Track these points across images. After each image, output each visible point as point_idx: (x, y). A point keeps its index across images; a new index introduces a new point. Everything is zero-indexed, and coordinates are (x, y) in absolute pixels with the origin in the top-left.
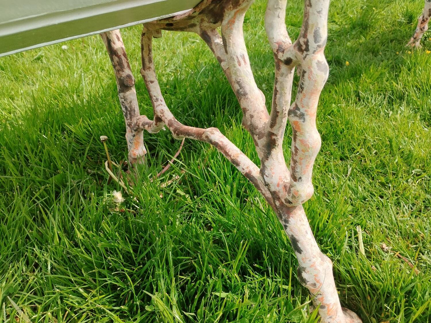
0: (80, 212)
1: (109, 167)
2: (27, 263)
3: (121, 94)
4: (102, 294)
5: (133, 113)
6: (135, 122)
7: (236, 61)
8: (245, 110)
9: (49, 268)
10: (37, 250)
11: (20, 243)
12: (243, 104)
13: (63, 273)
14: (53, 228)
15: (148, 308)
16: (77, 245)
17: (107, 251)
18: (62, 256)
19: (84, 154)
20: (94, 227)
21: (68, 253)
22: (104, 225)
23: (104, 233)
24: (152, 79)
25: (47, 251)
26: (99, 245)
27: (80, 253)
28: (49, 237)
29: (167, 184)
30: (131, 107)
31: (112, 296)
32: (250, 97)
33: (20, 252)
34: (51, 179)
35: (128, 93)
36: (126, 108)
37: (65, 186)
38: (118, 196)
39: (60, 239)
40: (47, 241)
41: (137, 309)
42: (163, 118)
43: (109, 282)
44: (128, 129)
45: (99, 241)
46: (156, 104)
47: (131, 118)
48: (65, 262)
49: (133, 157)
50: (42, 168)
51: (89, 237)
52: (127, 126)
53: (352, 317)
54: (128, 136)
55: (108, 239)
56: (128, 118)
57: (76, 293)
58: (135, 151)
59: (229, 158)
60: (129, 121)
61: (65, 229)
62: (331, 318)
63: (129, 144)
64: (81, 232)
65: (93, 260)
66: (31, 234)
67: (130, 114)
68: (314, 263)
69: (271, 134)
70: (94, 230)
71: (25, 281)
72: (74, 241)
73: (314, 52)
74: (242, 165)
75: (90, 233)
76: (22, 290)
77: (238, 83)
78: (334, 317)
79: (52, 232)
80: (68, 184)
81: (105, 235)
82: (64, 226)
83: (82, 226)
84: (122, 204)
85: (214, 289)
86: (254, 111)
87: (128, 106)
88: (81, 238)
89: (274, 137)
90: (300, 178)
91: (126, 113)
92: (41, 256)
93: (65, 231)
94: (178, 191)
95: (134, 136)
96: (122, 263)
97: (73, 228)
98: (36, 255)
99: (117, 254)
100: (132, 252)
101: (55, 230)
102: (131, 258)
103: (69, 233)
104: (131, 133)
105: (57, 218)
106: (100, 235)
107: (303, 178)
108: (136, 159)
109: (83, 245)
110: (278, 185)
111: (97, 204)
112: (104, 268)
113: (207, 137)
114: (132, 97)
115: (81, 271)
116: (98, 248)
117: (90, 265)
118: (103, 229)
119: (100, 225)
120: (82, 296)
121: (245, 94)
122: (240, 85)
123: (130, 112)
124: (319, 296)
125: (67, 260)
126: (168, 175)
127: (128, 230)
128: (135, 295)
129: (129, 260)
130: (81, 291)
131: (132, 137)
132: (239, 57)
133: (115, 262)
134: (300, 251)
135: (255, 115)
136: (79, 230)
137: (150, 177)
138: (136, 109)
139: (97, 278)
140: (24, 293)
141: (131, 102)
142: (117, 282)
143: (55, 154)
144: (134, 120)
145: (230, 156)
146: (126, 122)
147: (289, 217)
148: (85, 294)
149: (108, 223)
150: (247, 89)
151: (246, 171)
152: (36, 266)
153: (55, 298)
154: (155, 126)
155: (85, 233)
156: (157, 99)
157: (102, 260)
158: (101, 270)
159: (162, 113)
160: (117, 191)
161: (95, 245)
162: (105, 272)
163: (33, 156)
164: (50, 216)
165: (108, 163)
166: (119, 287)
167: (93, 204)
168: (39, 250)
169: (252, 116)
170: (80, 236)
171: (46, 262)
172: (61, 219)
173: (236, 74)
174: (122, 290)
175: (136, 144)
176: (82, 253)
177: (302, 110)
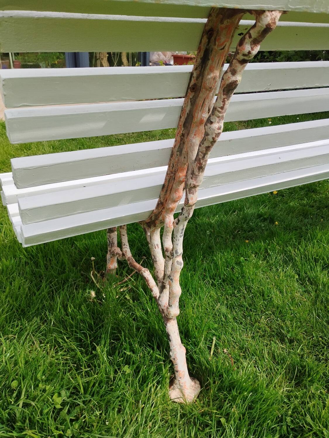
0: (72, 298)
1: (93, 274)
2: (41, 319)
3: (108, 234)
4: (75, 342)
5: (113, 245)
6: (113, 250)
7: (154, 246)
8: (155, 268)
9: (52, 323)
10: (47, 313)
11: (40, 308)
12: (155, 265)
13: (58, 328)
14: (58, 303)
15: (93, 352)
16: (67, 315)
17: (81, 321)
18: (59, 319)
19: (81, 261)
20: (78, 307)
21: (62, 317)
22: (82, 307)
23: (82, 312)
24: (124, 234)
25: (52, 314)
26: (78, 317)
27: (69, 319)
28: (55, 308)
29: (123, 290)
30: (112, 241)
31: (79, 344)
32: (158, 263)
33: (39, 313)
34: (61, 276)
35: (112, 234)
36: (110, 241)
37: (68, 281)
38: (93, 294)
39: (60, 310)
40: (53, 310)
41: (89, 352)
42: (126, 255)
43: (79, 336)
44: (109, 253)
45: (78, 315)
46: (123, 247)
47: (111, 247)
48: (60, 322)
49: (109, 268)
50: (58, 268)
51: (74, 312)
52: (108, 251)
53: (195, 383)
54: (108, 256)
55: (83, 315)
56: (110, 247)
57: (63, 339)
58: (110, 266)
59: (149, 287)
60: (110, 249)
61: (63, 305)
62: (180, 378)
63: (108, 261)
64: (71, 309)
65: (74, 324)
66: (46, 304)
67: (111, 245)
68: (176, 348)
69: (163, 283)
70: (77, 309)
71: (39, 328)
72: (67, 312)
73: (176, 257)
74: (153, 292)
75: (75, 310)
76: (37, 332)
77: (154, 256)
78: (182, 378)
79: (57, 305)
80: (70, 280)
81: (82, 313)
82: (63, 303)
83: (72, 306)
84: (95, 298)
85: (125, 349)
86: (159, 270)
87: (111, 241)
88: (70, 311)
89: (164, 284)
90: (171, 306)
91: (109, 244)
92: (49, 317)
93: (63, 306)
94: (126, 296)
95: (111, 257)
96: (87, 329)
97: (67, 305)
98: (47, 315)
99: (86, 323)
100: (93, 324)
101: (59, 304)
102: (92, 327)
103: (65, 307)
104: (110, 256)
105: (61, 299)
106: (80, 313)
107: (173, 306)
108: (110, 270)
109: (70, 315)
110: (164, 306)
111: (82, 295)
112: (78, 329)
113: (142, 273)
114: (114, 236)
115: (67, 328)
116: (77, 318)
117: (71, 326)
118: (82, 309)
119: (81, 307)
120: (65, 340)
121: (156, 261)
122: (154, 257)
123: (112, 244)
124: (176, 365)
125: (61, 321)
126: (125, 284)
127: (93, 313)
128: (89, 345)
129: (91, 328)
130: (65, 338)
131: (110, 258)
132: (155, 245)
133: (84, 327)
134: (170, 341)
135: (159, 271)
136: (70, 307)
137: (114, 284)
138: (115, 243)
139: (74, 333)
140: (37, 333)
141: (113, 239)
142: (83, 337)
143: (66, 261)
144: (113, 249)
145: (149, 286)
146: (109, 249)
147: (167, 323)
148: (66, 340)
149: (85, 307)
150: (157, 259)
151: (155, 295)
152: (46, 321)
153: (52, 339)
154: (121, 257)
155: (73, 310)
156: (125, 245)
157: (78, 325)
158: (76, 330)
159: (126, 253)
160: (94, 290)
161: (77, 317)
162: (78, 331)
163: (54, 259)
164: (58, 297)
165: (93, 272)
166: (83, 340)
167: (80, 295)
168: (48, 313)
169: (157, 272)
170: (70, 310)
171: (51, 320)
172: (63, 299)
173: (153, 251)
174: (84, 341)
175: (112, 262)
176: (70, 319)
177: (172, 277)
